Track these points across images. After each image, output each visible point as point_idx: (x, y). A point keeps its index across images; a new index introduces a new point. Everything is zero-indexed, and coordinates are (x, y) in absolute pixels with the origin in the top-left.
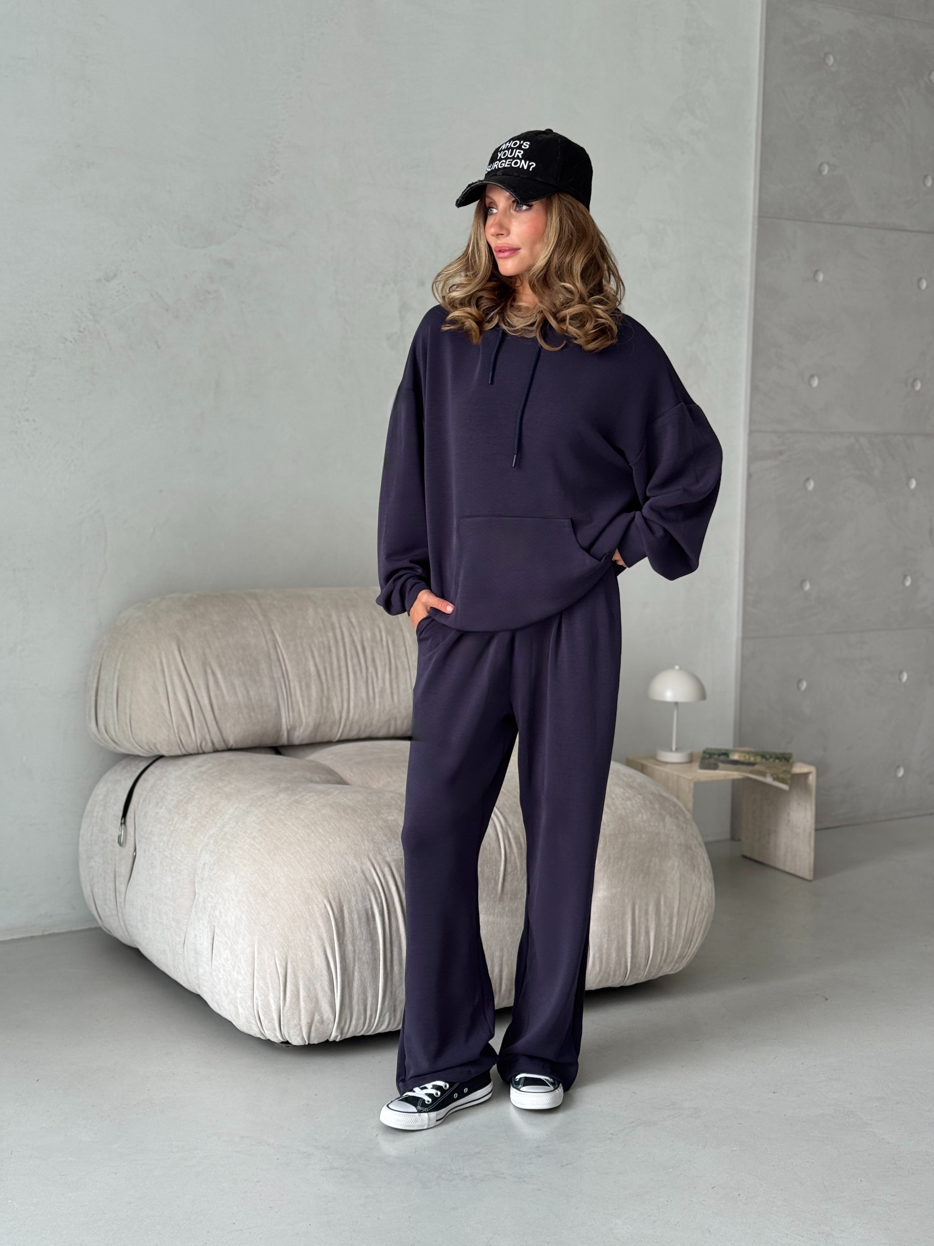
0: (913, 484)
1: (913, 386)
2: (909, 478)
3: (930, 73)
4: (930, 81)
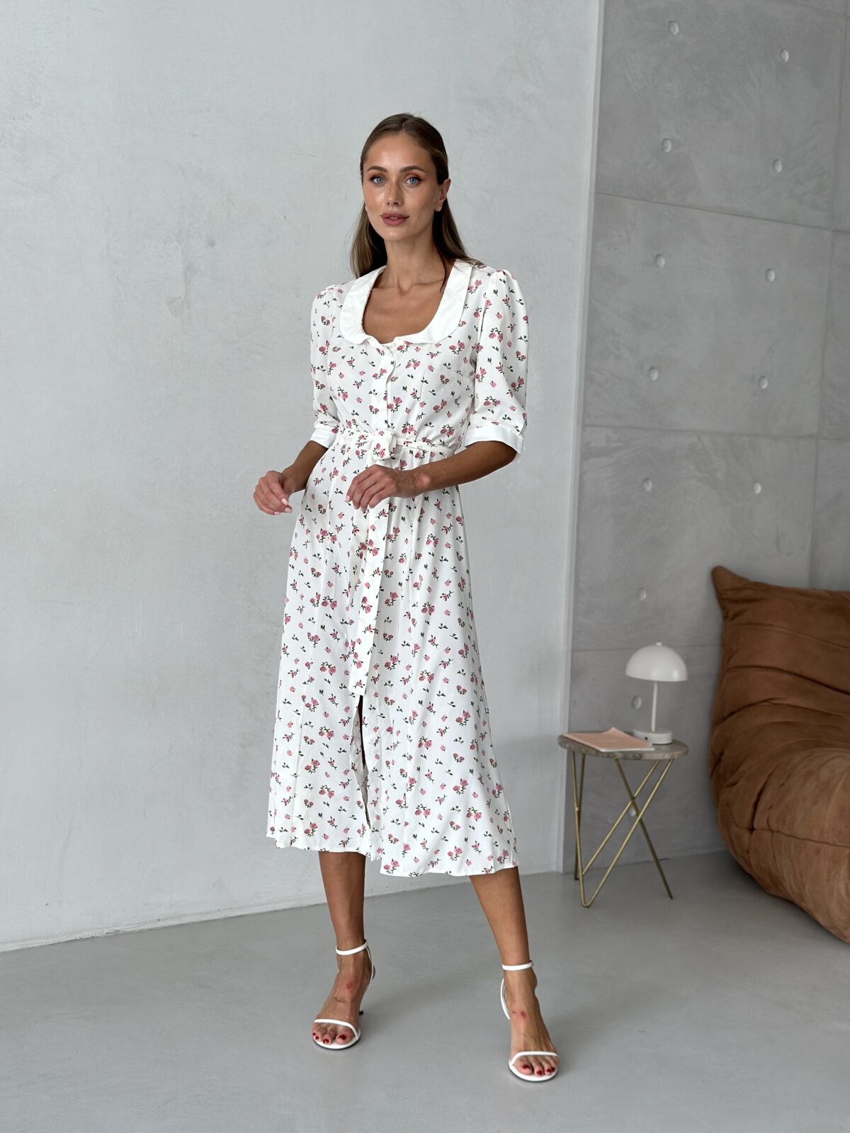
0: (759, 489)
1: (759, 385)
2: (755, 482)
3: (782, 51)
4: (783, 60)
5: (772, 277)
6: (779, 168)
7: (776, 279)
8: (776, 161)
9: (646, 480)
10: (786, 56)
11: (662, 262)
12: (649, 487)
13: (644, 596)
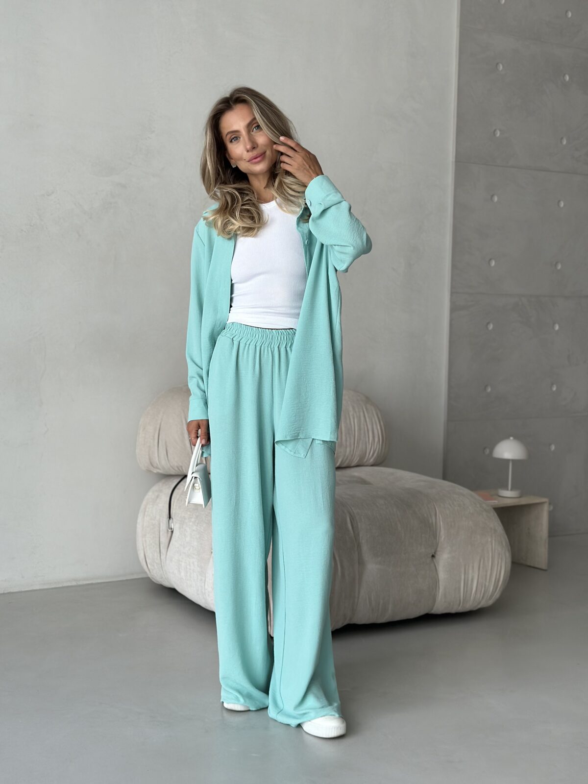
0: (557, 327)
1: (556, 266)
2: (554, 324)
3: (564, 75)
4: (565, 80)
5: (562, 204)
6: (565, 142)
7: (564, 205)
8: (562, 138)
9: (488, 323)
10: (567, 78)
11: (496, 199)
12: (491, 327)
13: (489, 390)
